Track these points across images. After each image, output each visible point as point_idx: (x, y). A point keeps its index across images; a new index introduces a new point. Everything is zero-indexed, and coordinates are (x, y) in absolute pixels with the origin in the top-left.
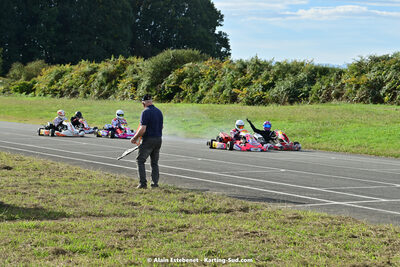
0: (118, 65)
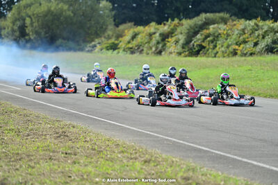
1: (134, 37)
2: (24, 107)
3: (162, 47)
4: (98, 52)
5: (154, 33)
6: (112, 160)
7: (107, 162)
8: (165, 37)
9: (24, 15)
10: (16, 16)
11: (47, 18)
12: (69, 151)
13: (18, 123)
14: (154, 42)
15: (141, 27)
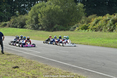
3: (113, 27)
4: (77, 31)
5: (109, 20)
8: (115, 22)
9: (37, 12)
10: (33, 13)
14: (108, 24)
15: (101, 17)
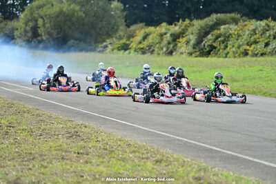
0: (183, 27)
1: (145, 38)
2: (36, 107)
3: (173, 47)
4: (110, 52)
5: (165, 34)
6: (123, 160)
7: (119, 162)
8: (176, 37)
9: (36, 16)
10: (29, 16)
11: (59, 19)
12: (82, 151)
13: (31, 123)
14: (165, 42)
15: (153, 28)
